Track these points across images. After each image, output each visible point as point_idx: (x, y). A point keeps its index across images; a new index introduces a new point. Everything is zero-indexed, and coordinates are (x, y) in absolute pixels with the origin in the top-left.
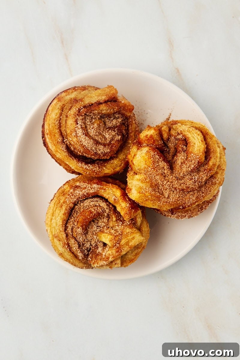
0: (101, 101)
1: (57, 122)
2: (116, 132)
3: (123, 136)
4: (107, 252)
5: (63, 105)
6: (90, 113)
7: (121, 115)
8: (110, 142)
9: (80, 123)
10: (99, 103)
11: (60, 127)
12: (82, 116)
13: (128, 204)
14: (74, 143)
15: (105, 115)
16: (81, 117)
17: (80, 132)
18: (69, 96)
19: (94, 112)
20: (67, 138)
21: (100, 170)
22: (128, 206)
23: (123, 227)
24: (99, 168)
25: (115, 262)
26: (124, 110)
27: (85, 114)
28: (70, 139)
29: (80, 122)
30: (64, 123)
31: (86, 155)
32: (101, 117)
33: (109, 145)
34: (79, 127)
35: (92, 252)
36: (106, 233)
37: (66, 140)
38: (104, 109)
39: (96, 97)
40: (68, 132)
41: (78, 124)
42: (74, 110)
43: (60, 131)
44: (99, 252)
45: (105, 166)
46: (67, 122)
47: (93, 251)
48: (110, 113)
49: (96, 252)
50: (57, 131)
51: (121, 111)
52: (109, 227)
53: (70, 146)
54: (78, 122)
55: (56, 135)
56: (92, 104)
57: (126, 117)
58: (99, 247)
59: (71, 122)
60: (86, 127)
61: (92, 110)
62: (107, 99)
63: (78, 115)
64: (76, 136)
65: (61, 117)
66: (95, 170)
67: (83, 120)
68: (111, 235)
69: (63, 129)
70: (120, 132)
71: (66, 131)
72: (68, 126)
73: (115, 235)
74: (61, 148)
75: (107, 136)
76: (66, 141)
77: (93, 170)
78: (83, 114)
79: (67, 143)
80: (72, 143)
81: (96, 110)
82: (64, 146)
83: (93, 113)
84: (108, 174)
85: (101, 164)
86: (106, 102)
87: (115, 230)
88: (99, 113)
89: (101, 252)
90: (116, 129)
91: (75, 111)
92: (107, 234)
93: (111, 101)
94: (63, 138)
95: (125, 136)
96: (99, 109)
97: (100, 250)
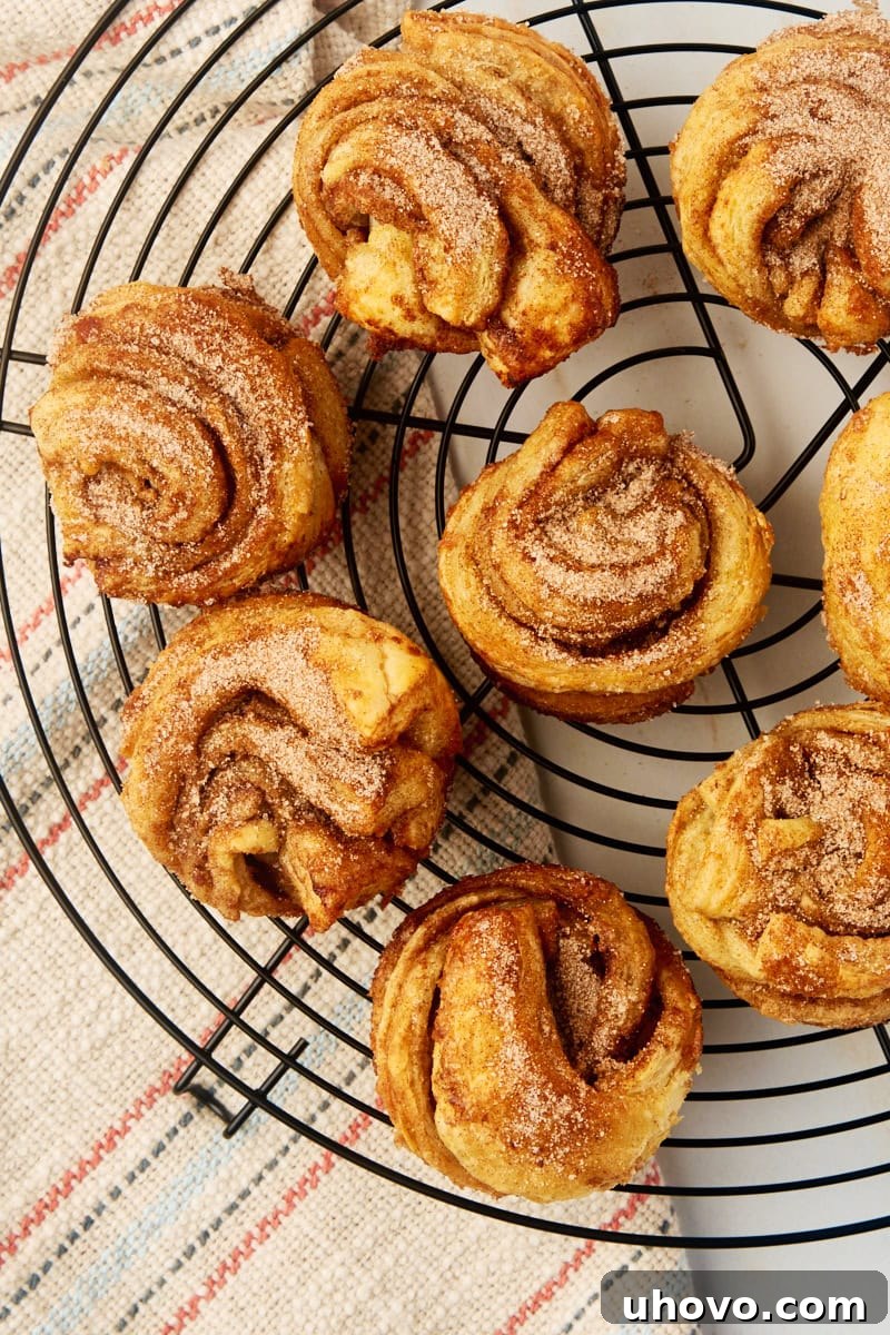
0: (555, 459)
1: (485, 602)
2: (659, 508)
3: (690, 508)
4: (764, 799)
5: (467, 547)
6: (547, 510)
7: (641, 457)
8: (662, 545)
9: (541, 553)
10: (552, 469)
11: (501, 606)
12: (531, 531)
13: (802, 964)
14: (565, 617)
15: (593, 487)
16: (530, 537)
17: (556, 574)
18: (468, 516)
19: (557, 497)
20: (542, 622)
21: (694, 639)
22: (800, 959)
23: (771, 895)
24: (689, 637)
25: (720, 788)
26: (633, 438)
27: (538, 522)
28: (547, 614)
29: (537, 552)
30: (503, 589)
31: (623, 623)
32: (586, 499)
33: (662, 553)
34: (545, 563)
35: (803, 770)
36: (802, 847)
37: (542, 627)
38: (576, 470)
39: (534, 461)
40: (529, 600)
41: (534, 560)
42: (501, 537)
43: (510, 617)
44: (784, 783)
45: (700, 620)
46: (508, 578)
47: (802, 775)
48: (603, 473)
49: (792, 779)
50: (501, 624)
51: (631, 446)
52: (805, 869)
53: (566, 634)
54: (533, 555)
55: (505, 636)
56: (537, 485)
57: (658, 454)
58: (795, 799)
59: (514, 570)
60: (565, 553)
61: (545, 499)
62: (563, 443)
63: (517, 537)
64: (554, 592)
65: (485, 582)
66: (680, 651)
67: (542, 540)
68: (786, 850)
69: (512, 607)
70: (672, 503)
71: (525, 606)
72: (519, 587)
73: (775, 859)
74: (546, 659)
75: (640, 535)
76: (545, 631)
77: (676, 651)
78: (531, 526)
79: (552, 635)
80: (561, 619)
81: (555, 489)
82: (550, 648)
83: (556, 504)
84: (725, 635)
85: (687, 621)
86: (568, 451)
87: (784, 872)
88: (573, 494)
89: (778, 788)
90: (653, 503)
91: (505, 536)
92: (799, 843)
93: (580, 440)
94: (532, 628)
95: (697, 505)
96: (564, 481)
97: (786, 791)
